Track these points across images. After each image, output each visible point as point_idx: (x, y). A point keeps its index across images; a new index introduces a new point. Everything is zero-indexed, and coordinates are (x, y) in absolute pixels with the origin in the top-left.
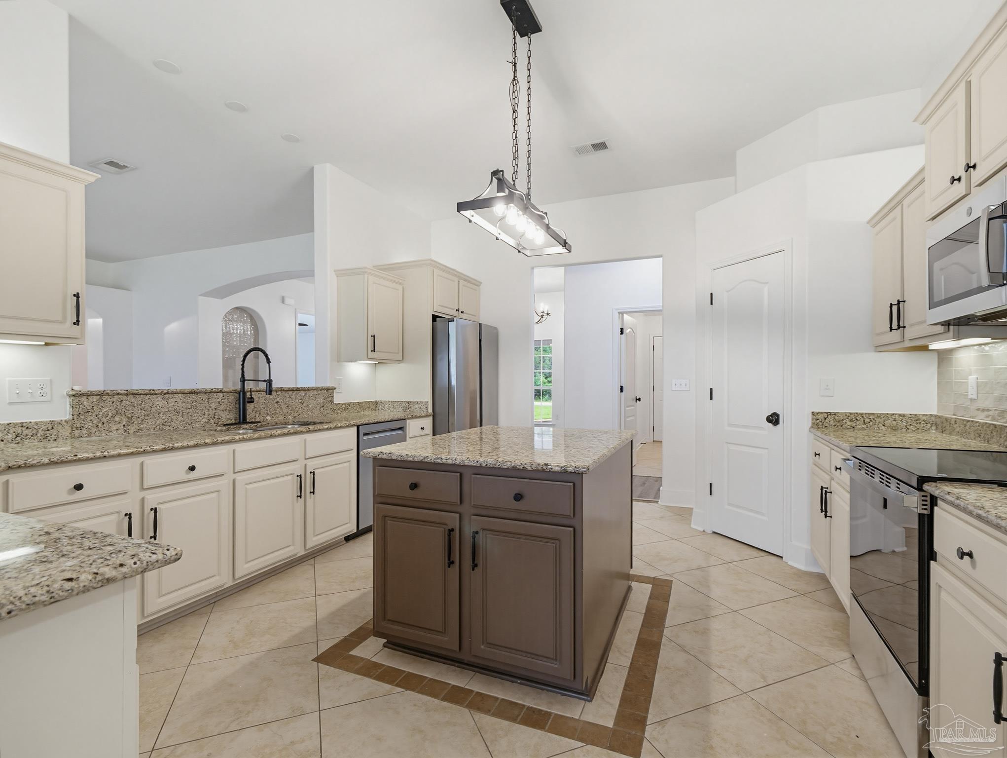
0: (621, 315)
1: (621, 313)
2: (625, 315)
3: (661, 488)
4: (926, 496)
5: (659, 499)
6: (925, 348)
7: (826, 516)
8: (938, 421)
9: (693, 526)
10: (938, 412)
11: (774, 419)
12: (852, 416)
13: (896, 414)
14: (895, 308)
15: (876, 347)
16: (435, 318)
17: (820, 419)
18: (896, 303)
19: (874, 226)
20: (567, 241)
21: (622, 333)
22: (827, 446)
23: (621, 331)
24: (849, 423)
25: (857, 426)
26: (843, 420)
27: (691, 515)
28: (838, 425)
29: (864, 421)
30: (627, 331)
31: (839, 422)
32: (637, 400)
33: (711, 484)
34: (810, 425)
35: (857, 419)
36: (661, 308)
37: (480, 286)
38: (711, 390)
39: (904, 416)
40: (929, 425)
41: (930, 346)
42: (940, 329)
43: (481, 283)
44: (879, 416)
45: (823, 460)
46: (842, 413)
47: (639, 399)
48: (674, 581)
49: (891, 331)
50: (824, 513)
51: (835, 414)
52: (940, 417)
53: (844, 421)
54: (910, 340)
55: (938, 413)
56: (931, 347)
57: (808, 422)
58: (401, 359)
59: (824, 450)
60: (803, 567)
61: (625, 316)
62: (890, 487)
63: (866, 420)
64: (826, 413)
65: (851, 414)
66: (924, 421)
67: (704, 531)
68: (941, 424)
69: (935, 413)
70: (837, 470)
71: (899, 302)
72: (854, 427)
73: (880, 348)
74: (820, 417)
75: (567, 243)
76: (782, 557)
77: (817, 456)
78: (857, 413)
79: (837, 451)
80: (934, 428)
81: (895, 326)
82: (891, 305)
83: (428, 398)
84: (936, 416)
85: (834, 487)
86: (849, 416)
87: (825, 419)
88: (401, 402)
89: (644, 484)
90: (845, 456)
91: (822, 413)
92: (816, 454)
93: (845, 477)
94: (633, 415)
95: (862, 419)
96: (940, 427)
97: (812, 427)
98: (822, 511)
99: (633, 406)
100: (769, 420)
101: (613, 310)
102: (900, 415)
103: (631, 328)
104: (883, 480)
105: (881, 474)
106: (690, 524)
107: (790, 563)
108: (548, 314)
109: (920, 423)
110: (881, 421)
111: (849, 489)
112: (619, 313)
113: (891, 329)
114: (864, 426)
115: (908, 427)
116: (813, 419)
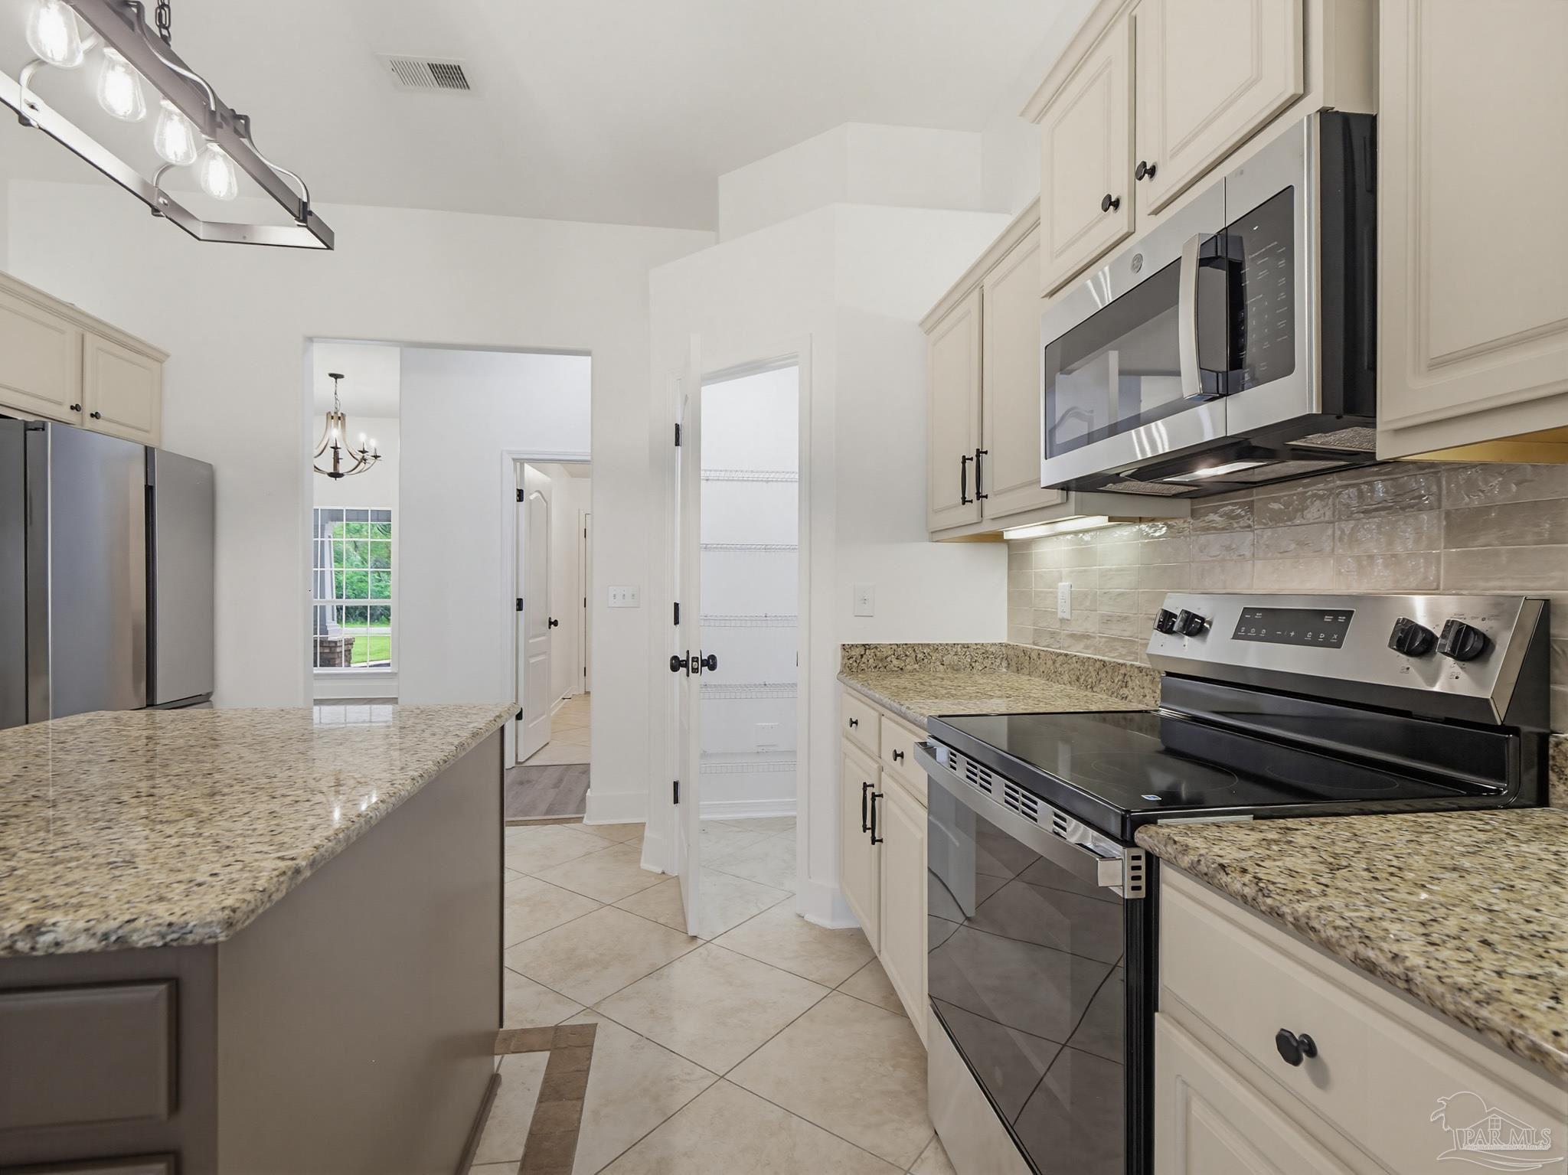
0: (518, 464)
1: (520, 462)
2: (526, 465)
3: (589, 793)
4: (1138, 858)
5: (584, 813)
6: (997, 538)
7: (874, 840)
8: (1011, 652)
9: (644, 865)
10: (1009, 637)
12: (900, 651)
13: (958, 644)
14: (971, 466)
15: (932, 532)
17: (855, 657)
18: (973, 454)
19: (928, 332)
20: (312, 207)
21: (520, 499)
22: (873, 709)
23: (518, 496)
24: (896, 662)
25: (908, 667)
26: (886, 658)
27: (641, 839)
28: (880, 665)
29: (916, 656)
30: (532, 497)
31: (881, 660)
32: (551, 623)
33: (676, 784)
34: (839, 668)
35: (906, 655)
36: (589, 458)
37: (164, 361)
38: (676, 605)
39: (968, 647)
40: (998, 660)
41: (1005, 533)
42: (1056, 496)
43: (167, 356)
44: (936, 648)
45: (866, 732)
46: (885, 646)
47: (555, 623)
48: (601, 1022)
49: (964, 504)
50: (869, 832)
51: (876, 648)
52: (1013, 647)
53: (889, 659)
54: (993, 519)
55: (1008, 640)
56: (1008, 536)
57: (833, 661)
59: (867, 715)
60: (828, 923)
61: (527, 467)
62: (989, 791)
63: (919, 656)
64: (863, 645)
65: (897, 646)
66: (993, 653)
67: (663, 873)
68: (1016, 660)
69: (1005, 641)
70: (898, 758)
71: (979, 453)
72: (902, 669)
73: (936, 535)
74: (854, 654)
75: (311, 213)
77: (854, 725)
78: (906, 644)
79: (890, 719)
80: (1004, 664)
81: (971, 493)
82: (964, 459)
84: (1006, 646)
85: (888, 786)
86: (895, 650)
87: (862, 656)
89: (561, 780)
90: (920, 737)
91: (856, 647)
92: (852, 723)
93: (916, 773)
94: (545, 653)
95: (913, 655)
96: (1013, 663)
97: (842, 672)
98: (865, 829)
99: (544, 635)
101: (502, 454)
102: (963, 646)
103: (536, 491)
104: (976, 775)
105: (968, 763)
106: (639, 861)
108: (376, 457)
109: (988, 657)
110: (939, 656)
111: (925, 801)
112: (515, 460)
113: (964, 501)
114: (916, 666)
115: (973, 664)
116: (843, 658)
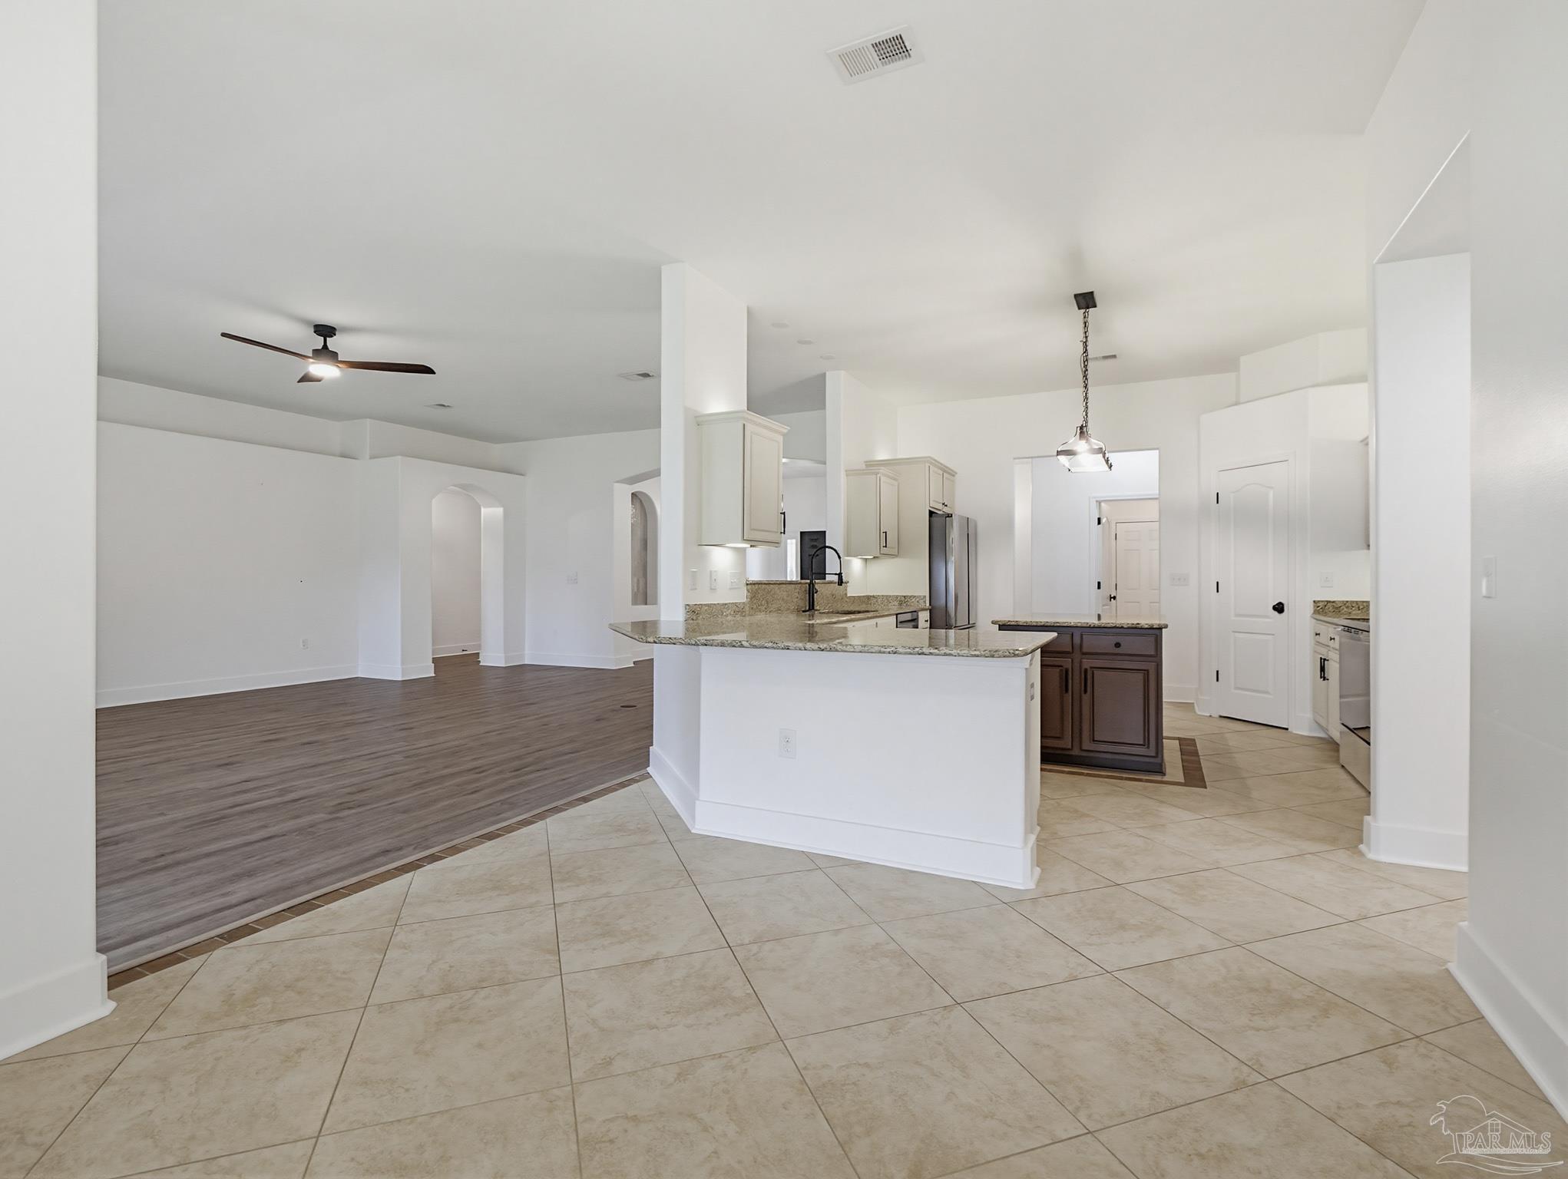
1: (1099, 503)
7: (1324, 680)
9: (1199, 713)
11: (1279, 608)
12: (1348, 604)
16: (931, 513)
17: (1321, 606)
21: (1099, 523)
22: (1327, 627)
23: (1098, 521)
24: (1345, 609)
25: (1353, 612)
26: (1340, 607)
28: (1336, 610)
29: (1359, 607)
30: (1108, 522)
31: (1337, 608)
32: (1111, 598)
33: (1217, 672)
34: (1312, 612)
35: (1352, 606)
37: (956, 476)
38: (1218, 582)
45: (1323, 639)
46: (1340, 602)
47: (1115, 598)
50: (1322, 677)
51: (1334, 602)
53: (1342, 608)
57: (1310, 609)
58: (897, 553)
59: (1324, 631)
60: (1305, 733)
61: (1103, 504)
64: (1326, 601)
65: (1347, 602)
67: (1212, 716)
70: (1332, 641)
72: (1350, 612)
74: (1321, 604)
76: (1287, 729)
78: (1353, 601)
79: (1330, 627)
83: (925, 591)
85: (1331, 657)
86: (1345, 603)
87: (1325, 606)
88: (897, 597)
91: (1322, 601)
92: (1317, 634)
93: (1337, 644)
95: (1357, 606)
97: (1314, 613)
99: (1108, 605)
100: (1274, 608)
101: (1091, 499)
103: (1108, 518)
106: (1196, 712)
107: (1295, 732)
112: (1097, 501)
114: (1359, 612)
116: (1314, 606)
